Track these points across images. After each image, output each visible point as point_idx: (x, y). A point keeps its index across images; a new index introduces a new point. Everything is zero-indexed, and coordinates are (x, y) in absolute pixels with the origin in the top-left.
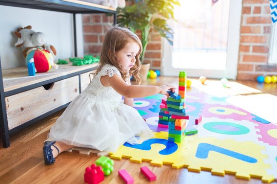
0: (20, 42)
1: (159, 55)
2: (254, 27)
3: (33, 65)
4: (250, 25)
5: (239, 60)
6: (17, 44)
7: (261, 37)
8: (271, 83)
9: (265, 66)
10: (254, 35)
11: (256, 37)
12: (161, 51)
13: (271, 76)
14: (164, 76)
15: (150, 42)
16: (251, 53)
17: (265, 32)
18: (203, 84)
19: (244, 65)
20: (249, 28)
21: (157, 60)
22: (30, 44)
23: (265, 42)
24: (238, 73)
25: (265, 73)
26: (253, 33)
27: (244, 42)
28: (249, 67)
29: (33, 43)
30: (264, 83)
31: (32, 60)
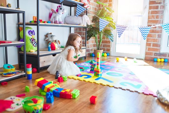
0: (47, 39)
1: (109, 46)
2: (153, 35)
3: (50, 48)
4: (151, 33)
5: (146, 50)
6: (46, 40)
7: (157, 39)
8: (161, 61)
9: (158, 53)
10: (153, 38)
11: (154, 39)
12: (110, 44)
13: (161, 59)
14: (111, 56)
15: (103, 40)
16: (152, 47)
17: (158, 37)
18: (126, 60)
19: (148, 52)
20: (151, 35)
21: (108, 48)
22: (50, 40)
23: (159, 42)
24: (145, 56)
25: (158, 57)
26: (153, 37)
27: (148, 42)
28: (151, 54)
29: (52, 39)
30: (157, 61)
31: (50, 46)
